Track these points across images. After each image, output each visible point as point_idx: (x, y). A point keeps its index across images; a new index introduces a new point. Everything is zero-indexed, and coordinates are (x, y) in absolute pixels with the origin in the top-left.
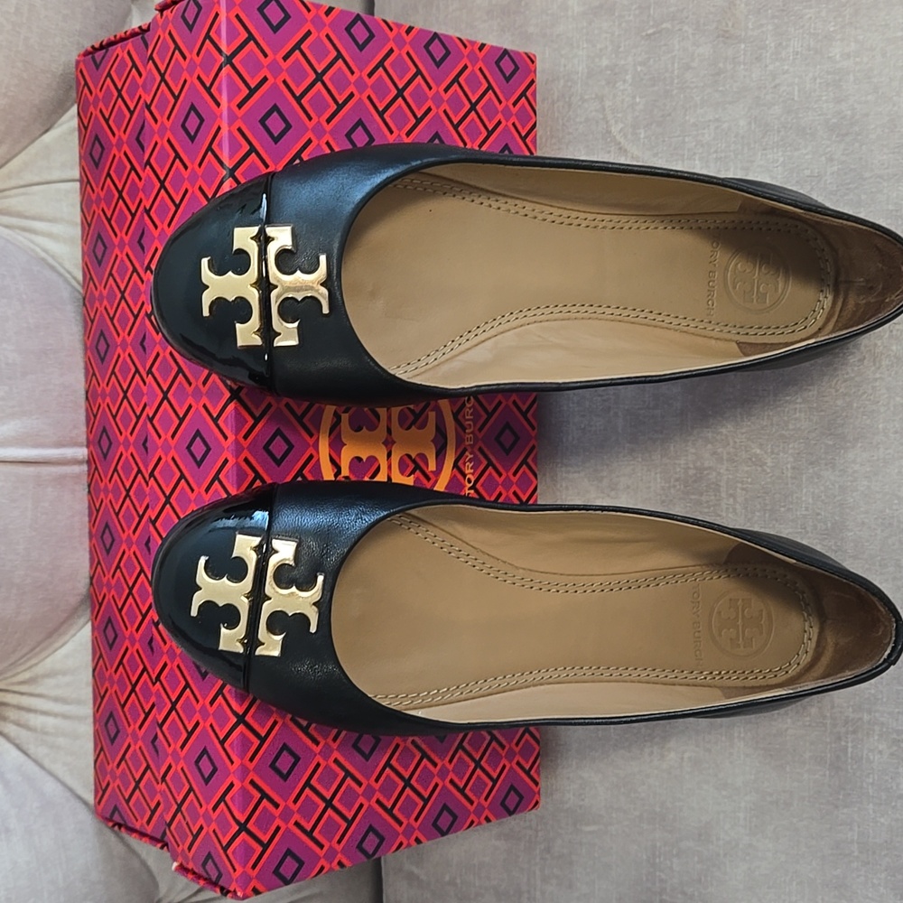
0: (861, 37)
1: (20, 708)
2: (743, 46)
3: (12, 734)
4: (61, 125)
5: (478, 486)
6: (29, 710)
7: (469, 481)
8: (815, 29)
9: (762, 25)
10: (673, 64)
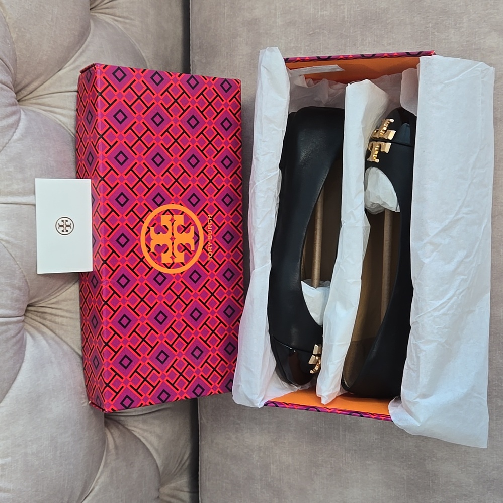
0: (395, 37)
1: (52, 314)
2: (348, 39)
3: (49, 325)
4: (65, 68)
5: (214, 257)
6: (56, 315)
7: (210, 255)
8: (377, 33)
9: (356, 31)
10: (320, 46)
